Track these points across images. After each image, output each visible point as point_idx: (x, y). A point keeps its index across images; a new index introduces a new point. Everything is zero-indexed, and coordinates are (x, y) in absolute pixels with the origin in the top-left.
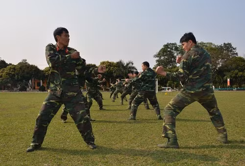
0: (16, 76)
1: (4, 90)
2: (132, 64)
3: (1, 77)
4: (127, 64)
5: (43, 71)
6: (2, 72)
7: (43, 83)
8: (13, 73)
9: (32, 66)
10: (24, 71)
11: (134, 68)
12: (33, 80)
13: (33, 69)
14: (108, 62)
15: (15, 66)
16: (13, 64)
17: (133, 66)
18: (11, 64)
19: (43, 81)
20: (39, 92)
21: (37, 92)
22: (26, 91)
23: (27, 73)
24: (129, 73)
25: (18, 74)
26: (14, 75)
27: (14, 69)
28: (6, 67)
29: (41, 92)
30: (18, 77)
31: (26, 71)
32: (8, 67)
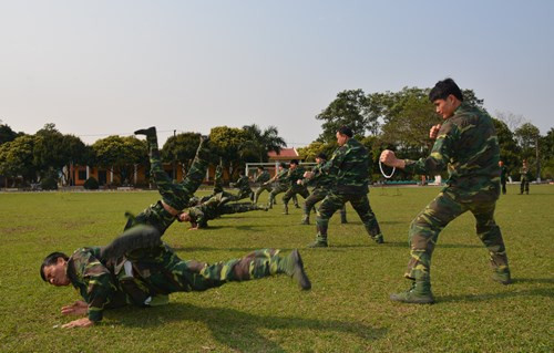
0: (36, 158)
1: (9, 187)
2: (276, 132)
3: (4, 159)
4: (267, 133)
5: (91, 148)
6: (5, 150)
7: (92, 172)
8: (28, 152)
9: (68, 137)
10: (52, 147)
11: (279, 140)
12: (71, 166)
13: (71, 144)
14: (225, 128)
15: (32, 137)
16: (26, 133)
17: (279, 136)
18: (22, 134)
19: (91, 167)
20: (85, 191)
21: (80, 192)
22: (56, 188)
23: (59, 152)
24: (270, 150)
25: (39, 154)
26: (31, 156)
27: (31, 143)
28: (12, 140)
29: (90, 192)
30: (39, 160)
31: (56, 147)
32: (17, 139)
